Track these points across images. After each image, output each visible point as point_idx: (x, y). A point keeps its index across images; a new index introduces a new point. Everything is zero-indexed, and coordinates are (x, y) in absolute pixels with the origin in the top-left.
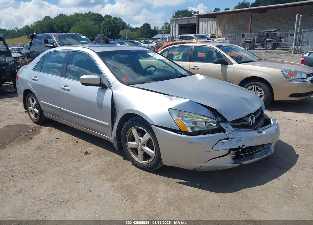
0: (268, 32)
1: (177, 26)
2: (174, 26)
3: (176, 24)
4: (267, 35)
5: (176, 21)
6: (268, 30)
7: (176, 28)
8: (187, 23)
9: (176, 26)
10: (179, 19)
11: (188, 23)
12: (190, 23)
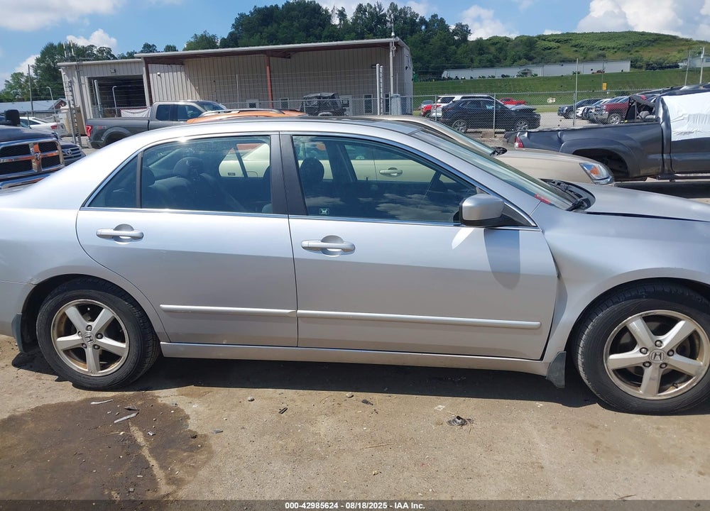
0: (319, 97)
1: (85, 80)
2: (76, 80)
3: (82, 77)
4: (319, 103)
5: (81, 68)
6: (319, 95)
7: (83, 86)
8: (110, 75)
9: (82, 82)
10: (86, 65)
11: (114, 75)
12: (118, 74)
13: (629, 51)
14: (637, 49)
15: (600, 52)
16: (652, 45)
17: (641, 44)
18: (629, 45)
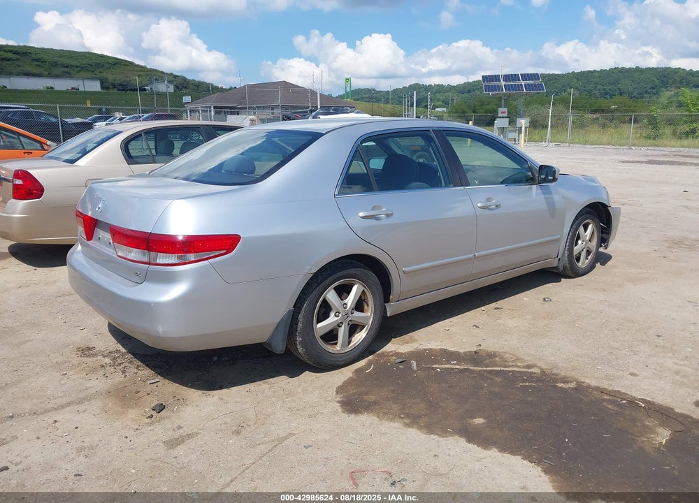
13: (93, 72)
14: (100, 70)
15: (65, 69)
16: (113, 68)
17: (103, 66)
18: (91, 65)
